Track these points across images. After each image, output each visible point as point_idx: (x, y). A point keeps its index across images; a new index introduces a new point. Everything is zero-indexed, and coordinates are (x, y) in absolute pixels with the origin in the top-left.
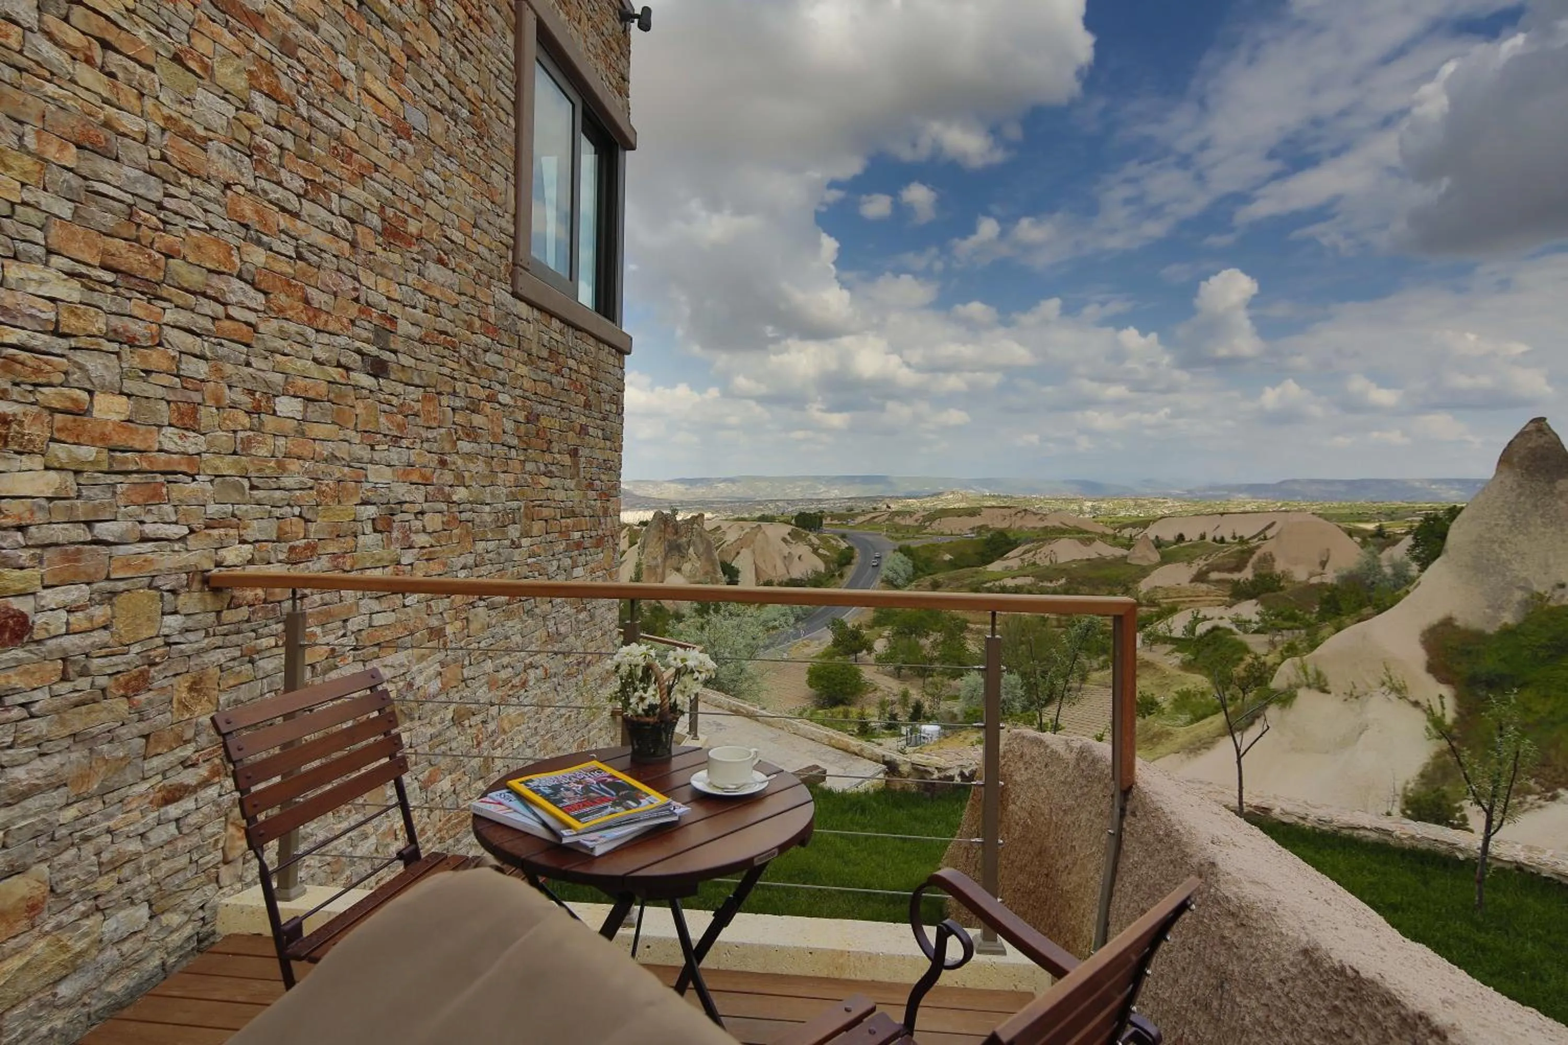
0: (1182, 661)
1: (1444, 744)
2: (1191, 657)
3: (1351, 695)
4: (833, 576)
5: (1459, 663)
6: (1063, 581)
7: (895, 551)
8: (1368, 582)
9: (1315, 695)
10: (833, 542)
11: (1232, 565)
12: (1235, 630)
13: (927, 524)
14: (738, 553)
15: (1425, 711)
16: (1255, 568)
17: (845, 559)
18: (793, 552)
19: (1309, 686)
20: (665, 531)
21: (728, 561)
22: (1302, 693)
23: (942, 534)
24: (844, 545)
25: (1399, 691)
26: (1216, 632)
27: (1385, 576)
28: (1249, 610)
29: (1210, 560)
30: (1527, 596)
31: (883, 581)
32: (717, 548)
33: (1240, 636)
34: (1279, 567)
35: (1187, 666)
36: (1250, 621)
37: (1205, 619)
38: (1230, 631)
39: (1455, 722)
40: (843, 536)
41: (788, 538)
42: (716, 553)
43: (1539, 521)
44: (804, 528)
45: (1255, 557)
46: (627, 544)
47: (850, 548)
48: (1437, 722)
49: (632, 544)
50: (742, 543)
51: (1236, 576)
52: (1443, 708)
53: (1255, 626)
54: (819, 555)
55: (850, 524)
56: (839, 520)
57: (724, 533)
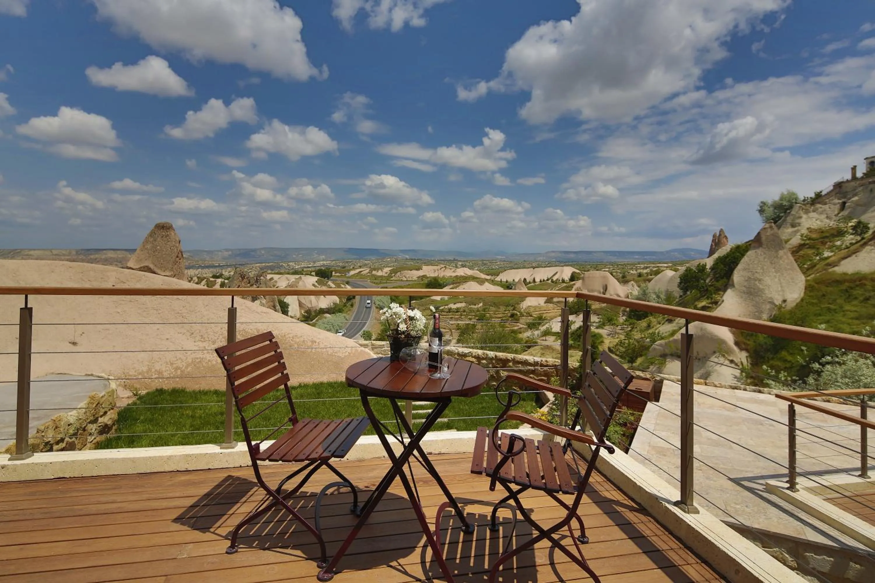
4: (346, 306)
5: (749, 340)
6: (481, 305)
13: (393, 275)
15: (737, 364)
19: (672, 355)
21: (282, 299)
22: (669, 359)
25: (724, 355)
33: (595, 330)
36: (594, 322)
41: (316, 284)
43: (773, 270)
44: (322, 278)
53: (597, 325)
55: (347, 276)
56: (340, 273)
57: (276, 282)
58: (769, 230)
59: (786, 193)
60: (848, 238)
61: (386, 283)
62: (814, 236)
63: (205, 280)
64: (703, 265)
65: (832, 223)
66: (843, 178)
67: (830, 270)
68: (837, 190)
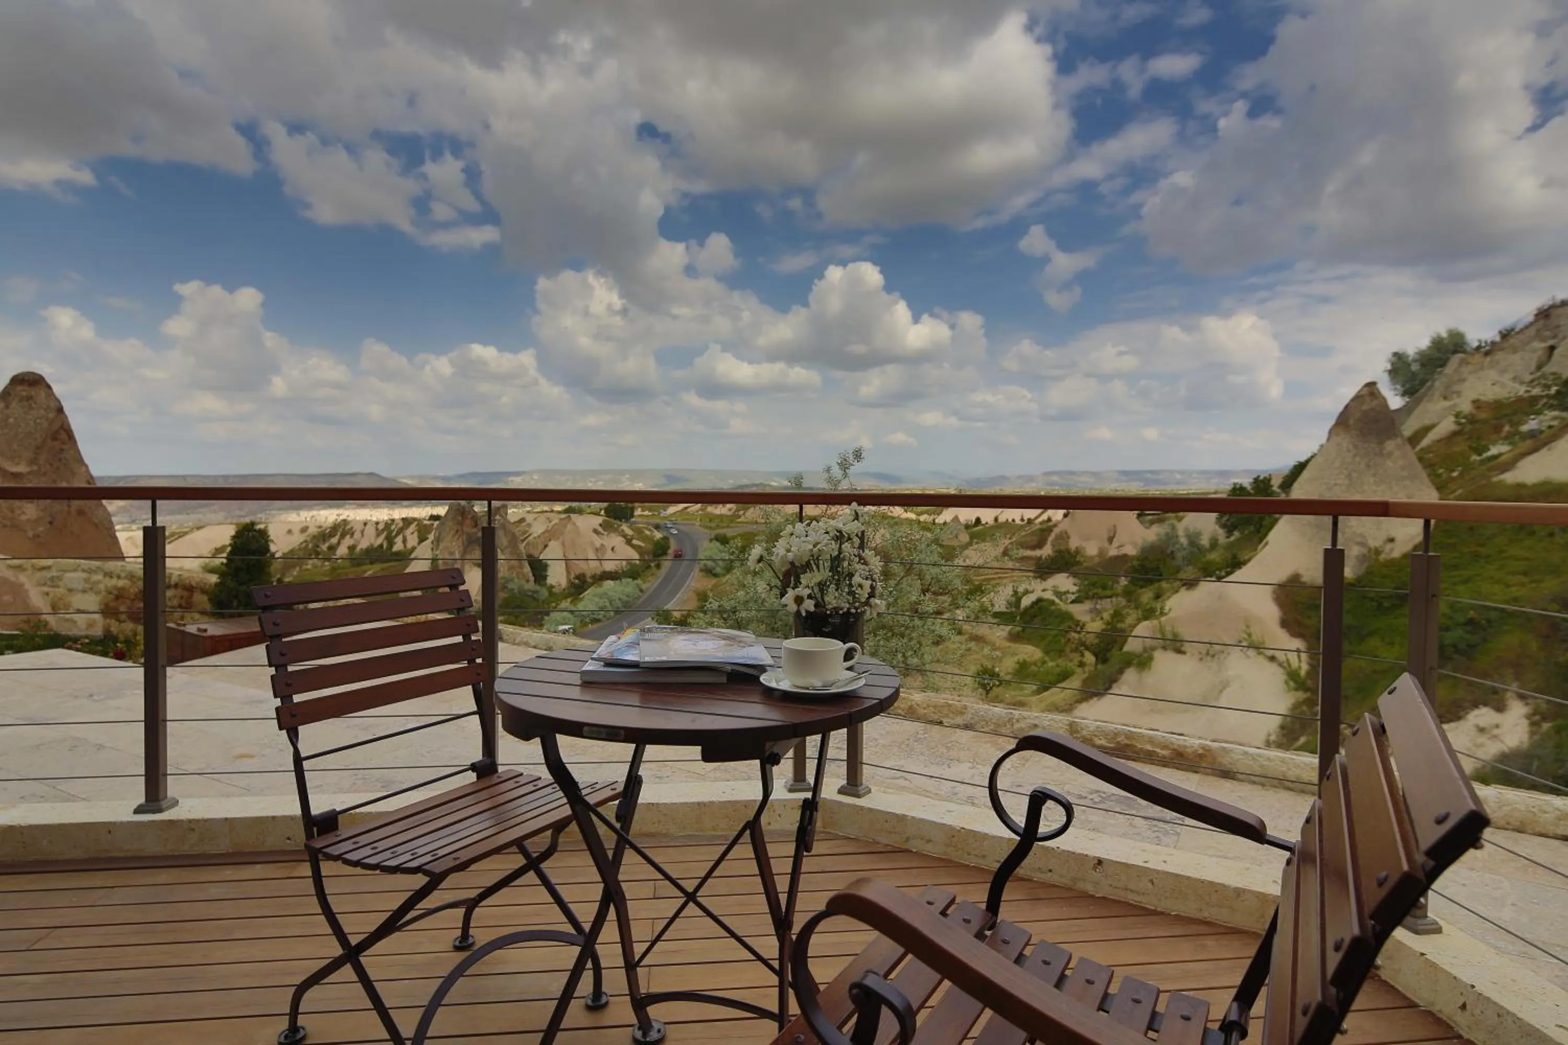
0: (1010, 633)
1: (1301, 695)
2: (1018, 629)
3: (1208, 654)
4: (649, 567)
5: (1309, 618)
7: (711, 540)
8: (1169, 552)
9: (1171, 655)
10: (647, 533)
11: (1034, 544)
12: (1057, 601)
13: (741, 513)
14: (546, 546)
15: (1280, 665)
16: (1053, 545)
17: (660, 550)
18: (605, 543)
19: (1164, 648)
20: (461, 524)
21: (536, 554)
22: (1158, 655)
23: (756, 523)
24: (658, 535)
25: (1258, 648)
26: (1040, 604)
27: (1182, 545)
28: (1064, 582)
29: (1014, 539)
30: (1365, 551)
31: (701, 570)
32: (523, 541)
33: (1063, 606)
34: (1073, 544)
35: (1014, 638)
36: (1068, 592)
37: (1027, 592)
38: (1053, 602)
39: (1308, 673)
40: (657, 527)
41: (600, 529)
42: (522, 546)
43: (1372, 480)
44: (615, 519)
45: (1053, 536)
46: (417, 540)
47: (665, 539)
48: (1293, 675)
49: (422, 540)
50: (551, 534)
51: (1037, 553)
52: (1300, 661)
53: (1073, 597)
54: (633, 546)
55: (662, 515)
56: (650, 511)
57: (529, 525)
58: (1368, 399)
59: (1444, 335)
60: (1546, 418)
61: (728, 527)
62: (1483, 415)
63: (416, 523)
64: (1265, 478)
65: (1522, 390)
66: (1553, 298)
67: (1495, 479)
68: (1542, 322)
